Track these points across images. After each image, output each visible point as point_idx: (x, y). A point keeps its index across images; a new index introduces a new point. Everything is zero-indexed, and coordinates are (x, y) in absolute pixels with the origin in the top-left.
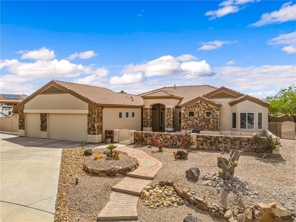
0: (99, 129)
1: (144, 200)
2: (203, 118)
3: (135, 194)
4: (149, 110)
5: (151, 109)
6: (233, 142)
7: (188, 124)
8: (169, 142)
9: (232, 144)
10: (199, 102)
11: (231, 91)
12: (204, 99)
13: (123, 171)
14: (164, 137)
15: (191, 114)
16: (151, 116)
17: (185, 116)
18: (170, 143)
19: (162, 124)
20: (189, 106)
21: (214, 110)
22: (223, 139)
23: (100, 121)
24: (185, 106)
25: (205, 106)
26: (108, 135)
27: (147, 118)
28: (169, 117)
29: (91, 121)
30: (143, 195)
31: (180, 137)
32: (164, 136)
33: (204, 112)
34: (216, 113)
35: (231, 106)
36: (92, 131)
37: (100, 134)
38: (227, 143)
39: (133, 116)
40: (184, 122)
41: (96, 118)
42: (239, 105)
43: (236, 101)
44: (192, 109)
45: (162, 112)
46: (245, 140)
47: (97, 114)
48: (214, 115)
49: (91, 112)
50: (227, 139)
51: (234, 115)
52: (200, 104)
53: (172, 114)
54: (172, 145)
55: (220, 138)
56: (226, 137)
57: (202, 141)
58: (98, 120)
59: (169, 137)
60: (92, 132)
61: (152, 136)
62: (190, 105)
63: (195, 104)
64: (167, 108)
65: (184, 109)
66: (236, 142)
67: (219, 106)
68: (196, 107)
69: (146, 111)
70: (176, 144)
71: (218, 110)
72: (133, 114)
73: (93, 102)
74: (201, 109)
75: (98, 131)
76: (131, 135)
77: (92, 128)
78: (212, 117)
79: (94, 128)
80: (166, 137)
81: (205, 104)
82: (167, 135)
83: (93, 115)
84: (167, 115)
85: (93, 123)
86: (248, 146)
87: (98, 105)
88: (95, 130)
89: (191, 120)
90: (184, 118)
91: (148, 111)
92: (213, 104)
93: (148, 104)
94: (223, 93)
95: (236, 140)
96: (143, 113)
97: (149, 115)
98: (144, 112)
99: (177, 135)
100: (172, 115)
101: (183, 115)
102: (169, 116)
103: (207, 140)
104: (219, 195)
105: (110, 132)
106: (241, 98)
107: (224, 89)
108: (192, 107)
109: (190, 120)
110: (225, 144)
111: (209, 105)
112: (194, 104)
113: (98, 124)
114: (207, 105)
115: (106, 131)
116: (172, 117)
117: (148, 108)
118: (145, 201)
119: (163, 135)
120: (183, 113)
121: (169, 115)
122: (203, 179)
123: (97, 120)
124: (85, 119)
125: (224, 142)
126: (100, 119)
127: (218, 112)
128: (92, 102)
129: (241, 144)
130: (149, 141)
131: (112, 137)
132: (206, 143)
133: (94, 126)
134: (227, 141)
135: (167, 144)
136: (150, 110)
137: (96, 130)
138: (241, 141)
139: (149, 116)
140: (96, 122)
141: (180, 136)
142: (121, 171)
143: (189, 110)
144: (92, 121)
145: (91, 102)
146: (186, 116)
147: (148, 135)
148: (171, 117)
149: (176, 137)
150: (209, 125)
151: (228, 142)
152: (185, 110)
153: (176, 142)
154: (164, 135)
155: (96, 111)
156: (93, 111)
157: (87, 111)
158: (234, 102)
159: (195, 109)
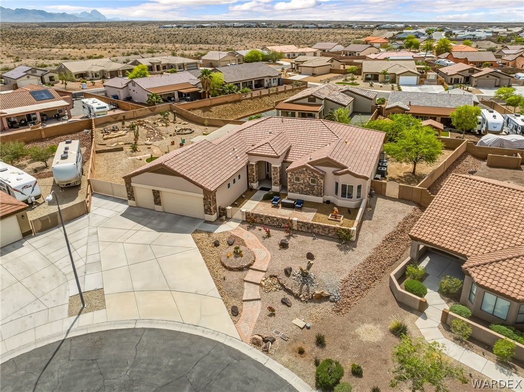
0: (214, 210)
1: (262, 288)
2: (308, 184)
3: (257, 284)
7: (294, 188)
8: (275, 222)
9: (323, 230)
10: (304, 169)
11: (335, 161)
12: (309, 167)
15: (298, 179)
16: (257, 171)
18: (276, 224)
19: (268, 172)
20: (295, 172)
21: (318, 178)
22: (317, 226)
23: (215, 203)
24: (291, 171)
25: (310, 174)
26: (222, 212)
27: (253, 174)
28: (276, 176)
29: (207, 204)
30: (262, 285)
33: (309, 179)
34: (320, 181)
35: (334, 176)
36: (208, 211)
37: (215, 213)
39: (239, 177)
40: (290, 186)
44: (298, 175)
46: (332, 228)
48: (318, 183)
49: (206, 196)
51: (337, 184)
52: (306, 171)
53: (278, 172)
54: (278, 225)
55: (315, 225)
57: (301, 226)
58: (213, 203)
61: (261, 217)
64: (273, 167)
66: (326, 229)
67: (323, 175)
68: (301, 173)
69: (251, 167)
70: (281, 225)
71: (322, 179)
73: (208, 190)
74: (306, 176)
78: (316, 184)
80: (273, 219)
82: (274, 217)
83: (208, 199)
85: (209, 206)
86: (334, 233)
87: (212, 192)
89: (297, 184)
90: (290, 182)
92: (318, 173)
93: (254, 161)
94: (328, 162)
96: (249, 169)
100: (278, 174)
101: (289, 179)
104: (299, 286)
105: (223, 209)
108: (298, 173)
110: (318, 230)
111: (314, 173)
112: (300, 171)
113: (214, 206)
114: (312, 173)
115: (219, 208)
117: (254, 165)
119: (270, 217)
122: (293, 275)
124: (201, 202)
127: (322, 181)
129: (329, 231)
130: (259, 221)
131: (225, 214)
132: (304, 227)
135: (274, 224)
137: (212, 211)
138: (329, 229)
139: (255, 173)
142: (247, 266)
143: (295, 175)
146: (292, 180)
147: (258, 215)
148: (278, 176)
149: (281, 220)
150: (314, 191)
151: (320, 228)
152: (291, 175)
157: (202, 196)
158: (337, 173)
159: (300, 175)
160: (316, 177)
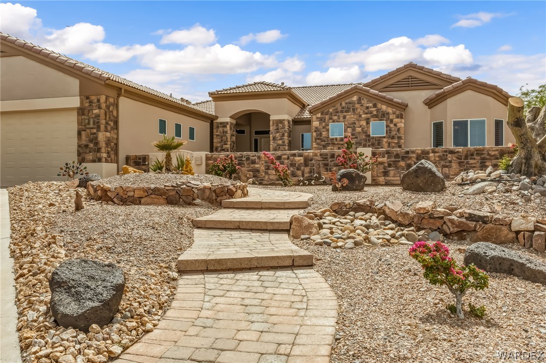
0: (109, 150)
1: (307, 236)
2: (364, 137)
3: (270, 227)
4: (228, 127)
5: (232, 127)
6: (463, 162)
8: (299, 173)
9: (460, 166)
10: (355, 98)
11: (431, 71)
12: (368, 91)
13: (214, 195)
14: (286, 161)
16: (233, 142)
17: (321, 134)
18: (303, 175)
20: (331, 110)
21: (391, 117)
22: (439, 157)
23: (112, 129)
24: (322, 110)
25: (371, 109)
27: (225, 146)
28: (280, 142)
29: (88, 126)
30: (301, 226)
31: (330, 160)
32: (288, 158)
33: (368, 123)
34: (395, 125)
35: (430, 108)
36: (90, 152)
37: (111, 162)
38: (448, 164)
39: (192, 137)
41: (102, 116)
42: (450, 102)
43: (444, 92)
44: (339, 116)
45: (256, 141)
46: (493, 153)
47: (103, 106)
48: (390, 130)
49: (88, 101)
50: (449, 155)
51: (438, 129)
52: (358, 103)
53: (286, 134)
54: (309, 179)
55: (431, 155)
56: (446, 151)
57: (386, 165)
58: (107, 123)
59: (299, 160)
60: (90, 156)
61: (254, 162)
62: (333, 108)
63: (346, 104)
64: (273, 120)
65: (317, 118)
66: (472, 161)
67: (402, 107)
68: (346, 112)
69: (221, 129)
70: (319, 178)
71: (400, 116)
72: (192, 130)
73: (92, 74)
74: (360, 116)
75: (108, 153)
76: (198, 163)
77: (91, 145)
78: (387, 133)
79: (97, 144)
80: (292, 161)
81: (371, 105)
82: (294, 155)
83: (92, 110)
84: (274, 138)
85: (95, 131)
87: (107, 82)
88: (99, 150)
89: (336, 142)
90: (318, 139)
91: (225, 129)
92: (390, 103)
93: (227, 113)
94: (411, 77)
95: (472, 155)
96: (215, 136)
97: (229, 140)
98: (217, 132)
99: (321, 155)
100: (286, 138)
101: (315, 131)
102: (280, 140)
103: (399, 161)
105: (140, 159)
106: (455, 86)
107: (415, 68)
108: (337, 112)
109: (334, 144)
110: (444, 169)
111: (379, 105)
112: (344, 105)
113: (108, 134)
114: (375, 106)
115: (128, 157)
116: (287, 142)
117: (227, 123)
118: (309, 238)
119: (284, 156)
120: (317, 128)
121: (279, 138)
122: (460, 185)
123: (103, 122)
124: (71, 124)
125: (442, 163)
126: (111, 121)
127: (401, 122)
128: (90, 75)
130: (248, 176)
132: (397, 168)
133: (96, 138)
134: (449, 159)
136: (231, 129)
137: (103, 150)
138: (484, 159)
139: (229, 143)
140: (102, 127)
141: (329, 157)
142: (207, 192)
143: (330, 119)
144: (91, 126)
145: (87, 74)
146: (324, 134)
147: (244, 159)
148: (284, 142)
149: (319, 158)
151: (450, 162)
152: (321, 120)
153: (319, 173)
154: (286, 156)
155: (103, 99)
156: (94, 98)
157: (75, 102)
158: (438, 95)
159: (344, 117)
160: (383, 115)
